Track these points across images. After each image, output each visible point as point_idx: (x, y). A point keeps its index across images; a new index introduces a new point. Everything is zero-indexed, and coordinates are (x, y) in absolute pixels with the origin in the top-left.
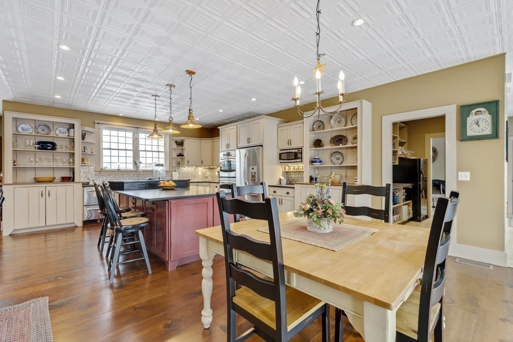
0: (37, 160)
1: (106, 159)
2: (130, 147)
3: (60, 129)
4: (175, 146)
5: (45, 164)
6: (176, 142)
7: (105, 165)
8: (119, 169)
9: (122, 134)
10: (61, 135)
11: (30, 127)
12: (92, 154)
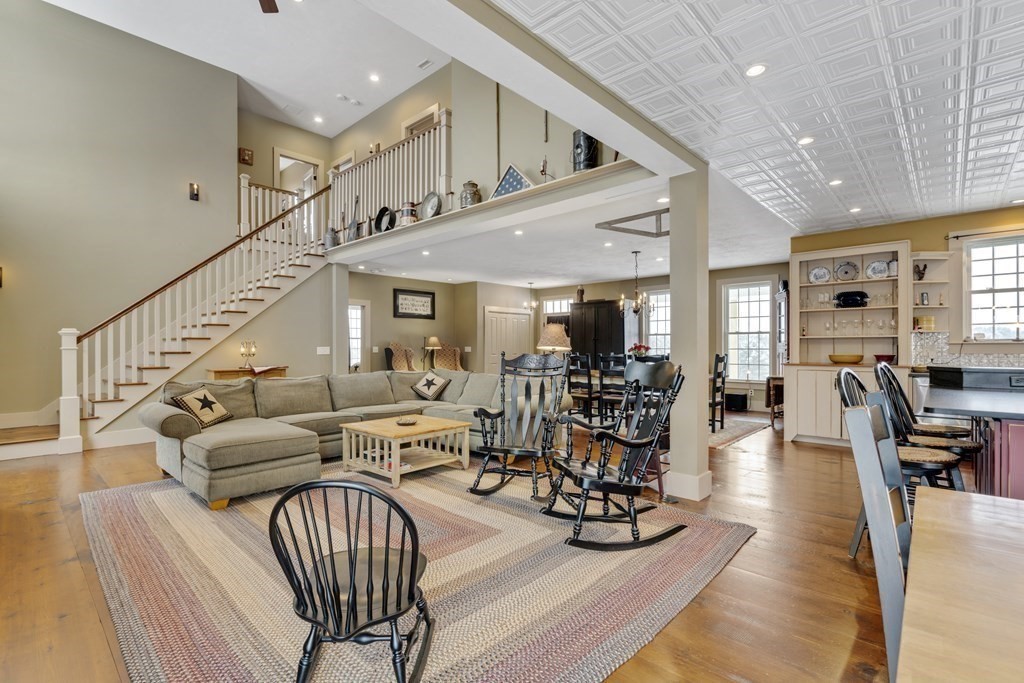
0: (836, 325)
3: (874, 265)
5: (849, 332)
8: (1018, 340)
10: (875, 278)
11: (826, 271)
12: (941, 308)
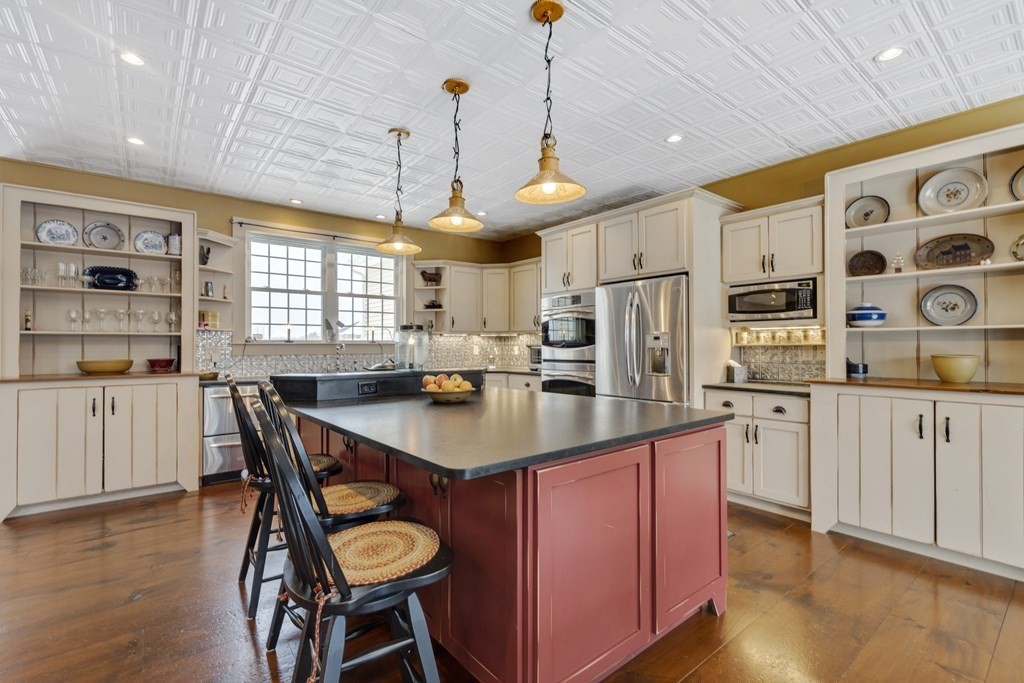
0: (87, 316)
1: (258, 316)
2: (315, 285)
3: (146, 236)
4: (420, 282)
5: (108, 327)
6: (423, 274)
7: (255, 330)
8: (289, 341)
9: (296, 252)
10: (147, 252)
11: (70, 230)
12: (224, 302)
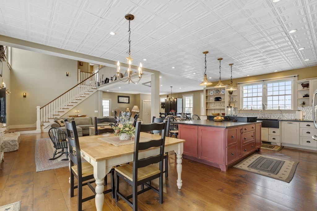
0: (215, 106)
1: (245, 104)
2: (261, 94)
4: (301, 88)
6: (302, 84)
7: (244, 107)
9: (255, 87)
10: (223, 93)
11: (213, 92)
12: (236, 102)
